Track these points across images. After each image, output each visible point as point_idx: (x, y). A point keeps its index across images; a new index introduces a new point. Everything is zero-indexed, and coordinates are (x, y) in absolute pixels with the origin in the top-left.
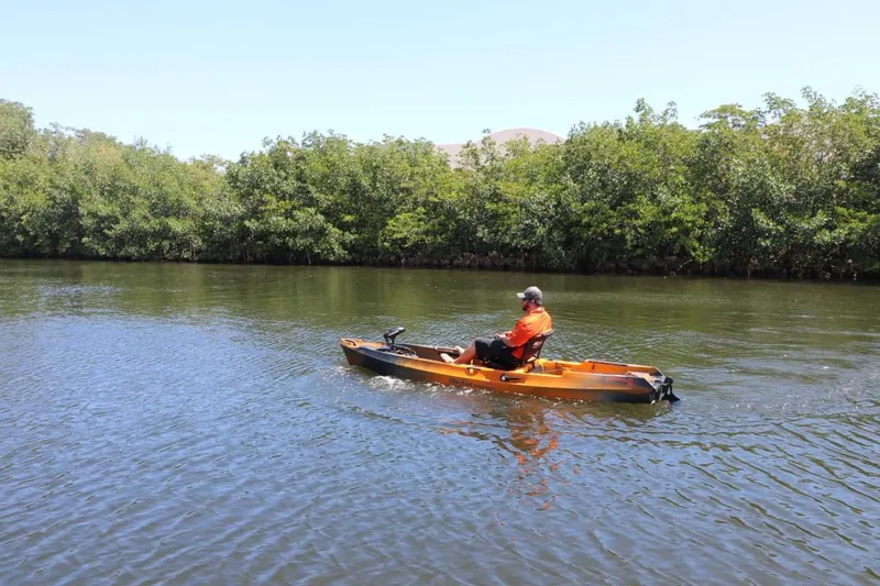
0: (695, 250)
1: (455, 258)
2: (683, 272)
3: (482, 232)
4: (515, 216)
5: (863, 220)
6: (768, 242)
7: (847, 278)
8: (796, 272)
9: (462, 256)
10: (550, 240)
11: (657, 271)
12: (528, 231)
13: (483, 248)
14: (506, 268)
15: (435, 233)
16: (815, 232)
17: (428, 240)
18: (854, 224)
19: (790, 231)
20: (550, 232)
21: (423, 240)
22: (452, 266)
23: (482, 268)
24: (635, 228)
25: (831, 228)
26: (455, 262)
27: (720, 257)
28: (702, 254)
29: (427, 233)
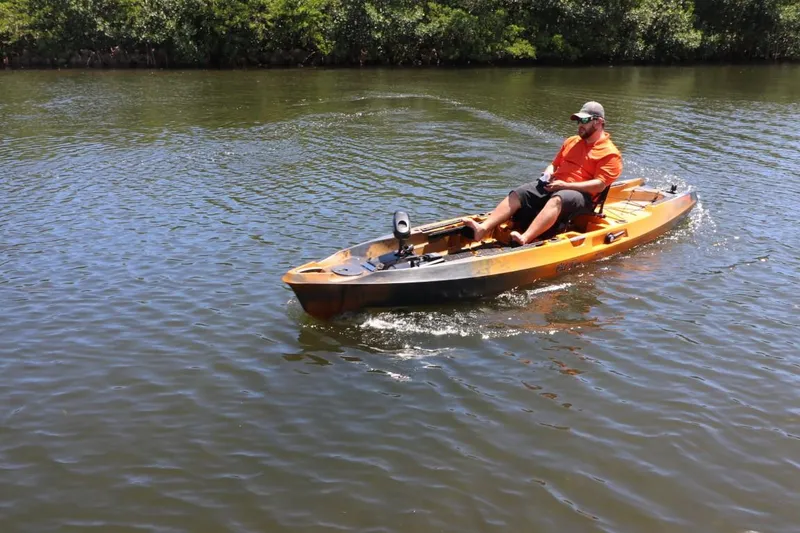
0: (319, 43)
1: (71, 56)
2: (307, 64)
3: (101, 25)
4: (139, 8)
5: (447, 14)
6: (380, 35)
7: (433, 64)
8: (398, 61)
9: (80, 53)
10: (180, 34)
11: (285, 64)
12: (155, 25)
13: (103, 43)
14: (134, 66)
15: (42, 27)
16: (414, 25)
17: (37, 35)
18: (443, 18)
19: (395, 25)
20: (179, 25)
21: (29, 36)
22: (69, 65)
23: (106, 66)
24: (263, 21)
25: (426, 21)
26: (73, 60)
27: (339, 48)
28: (325, 46)
29: (32, 27)
